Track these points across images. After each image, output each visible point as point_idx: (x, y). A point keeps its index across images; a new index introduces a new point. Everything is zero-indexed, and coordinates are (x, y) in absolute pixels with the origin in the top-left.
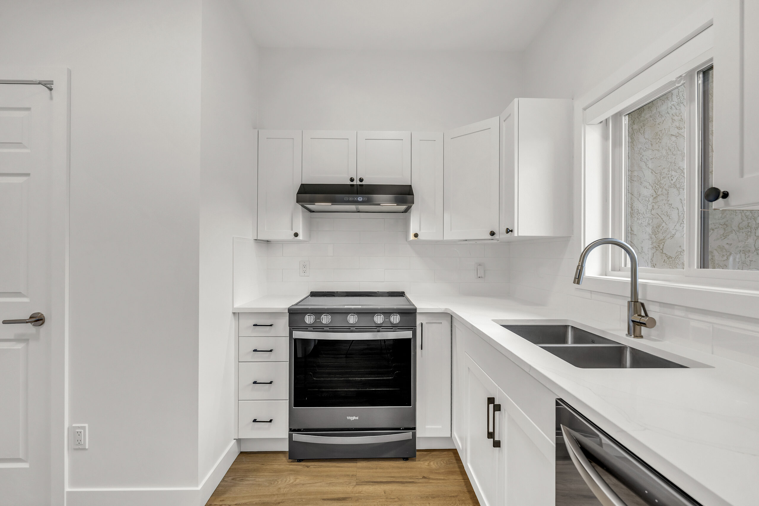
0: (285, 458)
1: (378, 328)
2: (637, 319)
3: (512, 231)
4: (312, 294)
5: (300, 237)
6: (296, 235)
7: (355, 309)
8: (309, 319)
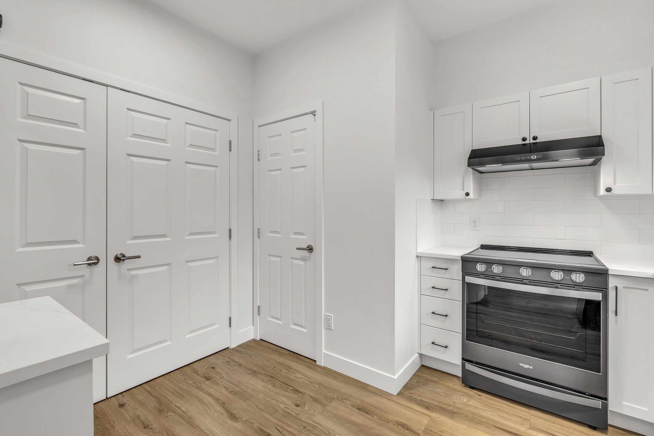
0: (458, 382)
1: (556, 284)
4: (482, 247)
5: (471, 196)
6: (467, 194)
7: (528, 263)
8: (480, 268)
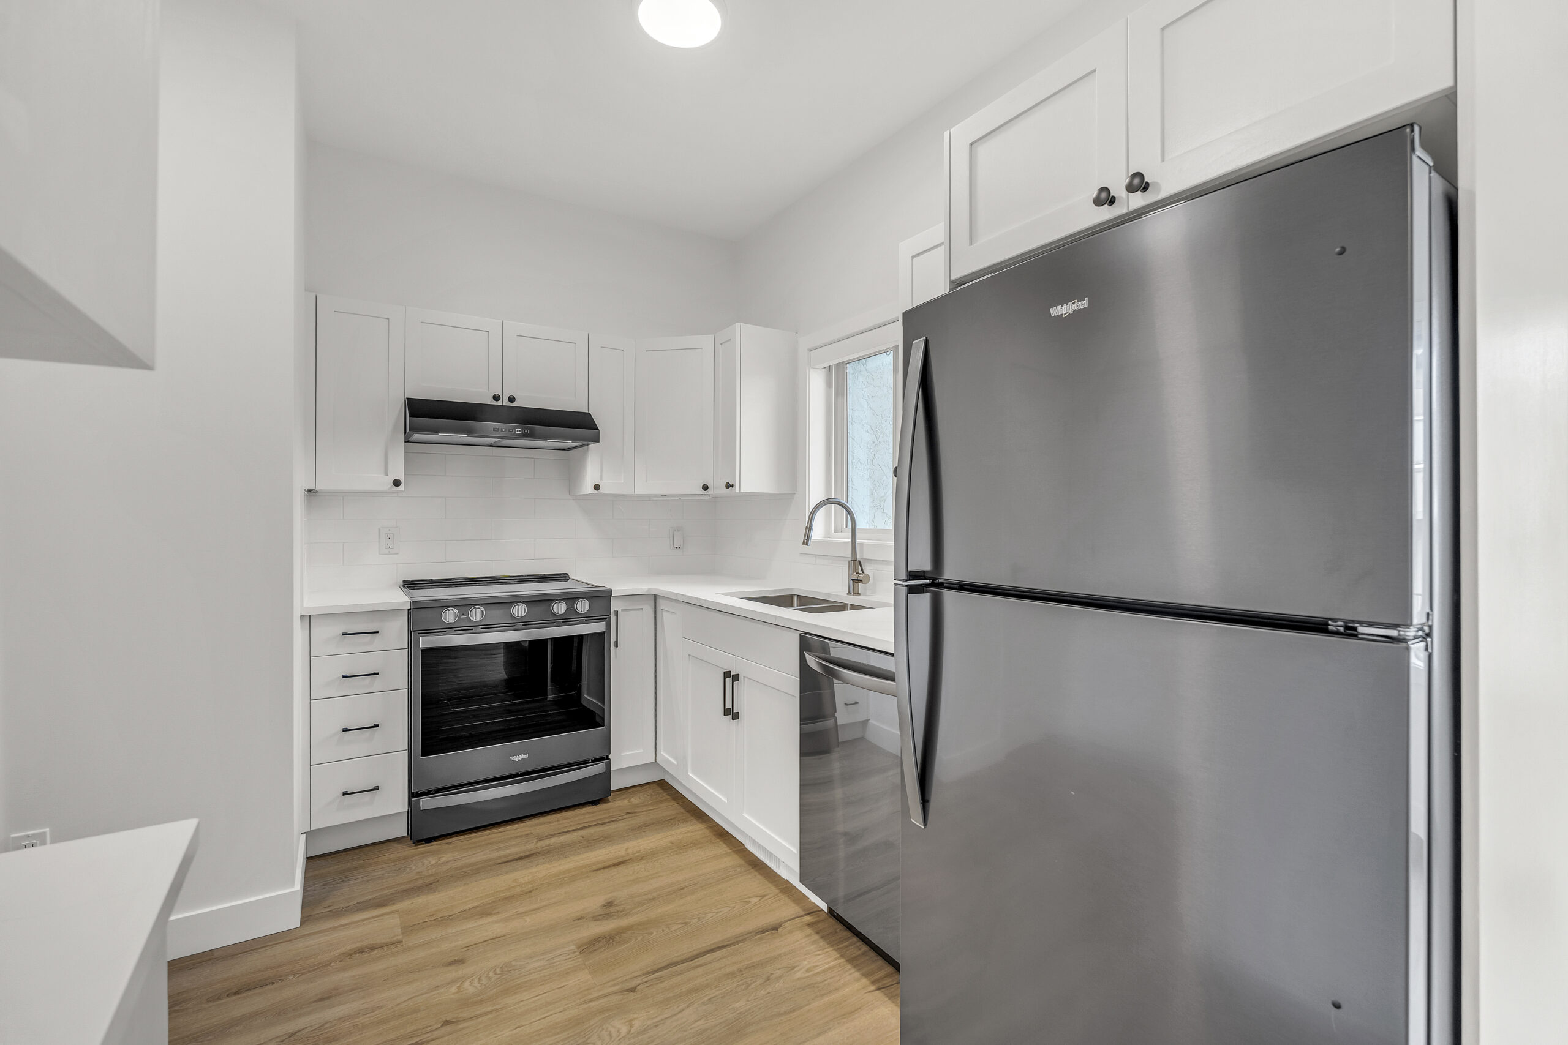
1: (558, 621)
2: (855, 577)
3: (732, 486)
4: (406, 585)
5: (402, 488)
6: (396, 483)
7: (523, 596)
8: (449, 617)
